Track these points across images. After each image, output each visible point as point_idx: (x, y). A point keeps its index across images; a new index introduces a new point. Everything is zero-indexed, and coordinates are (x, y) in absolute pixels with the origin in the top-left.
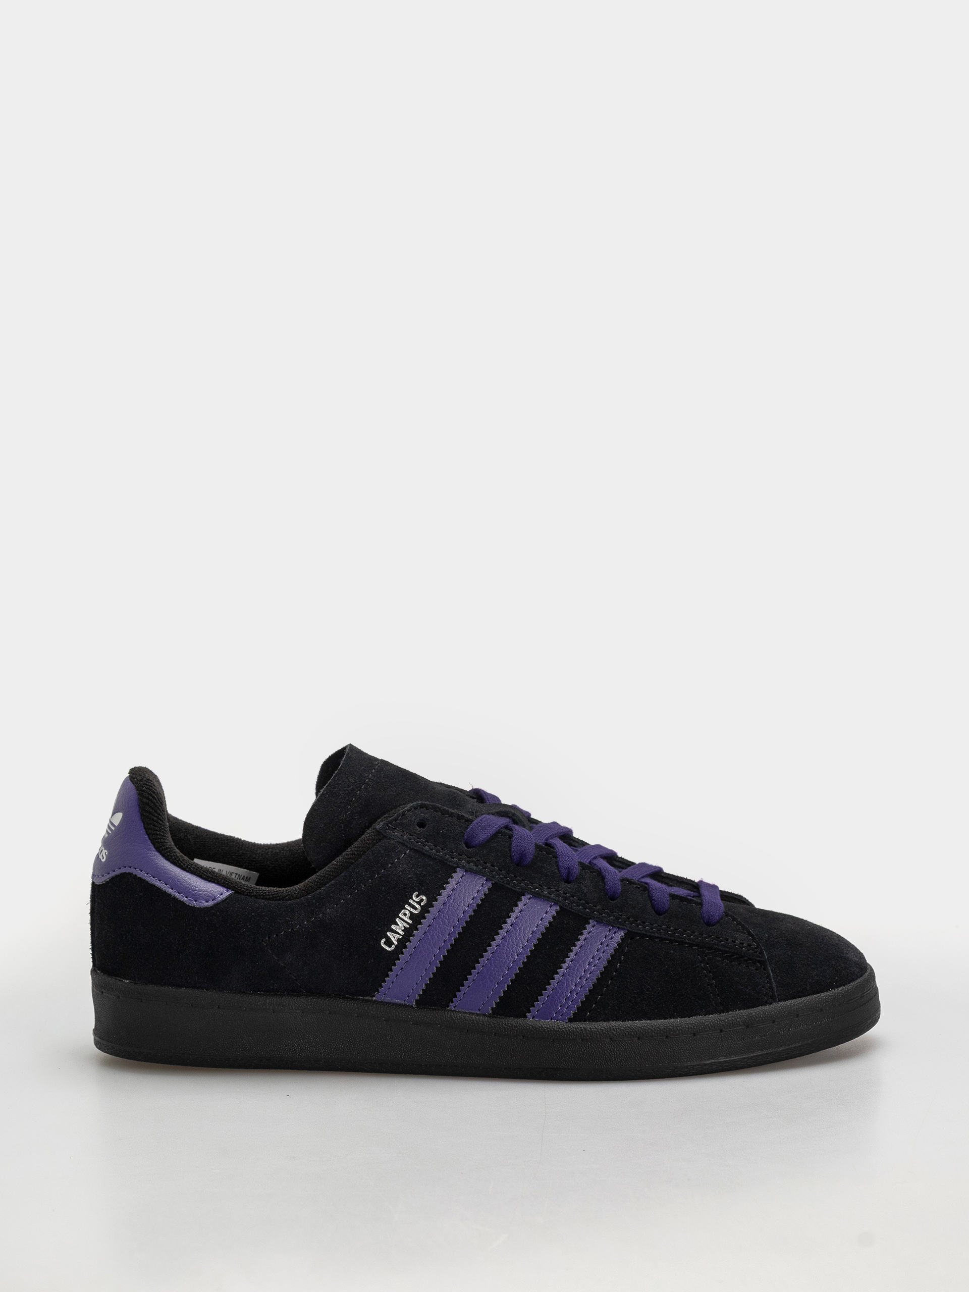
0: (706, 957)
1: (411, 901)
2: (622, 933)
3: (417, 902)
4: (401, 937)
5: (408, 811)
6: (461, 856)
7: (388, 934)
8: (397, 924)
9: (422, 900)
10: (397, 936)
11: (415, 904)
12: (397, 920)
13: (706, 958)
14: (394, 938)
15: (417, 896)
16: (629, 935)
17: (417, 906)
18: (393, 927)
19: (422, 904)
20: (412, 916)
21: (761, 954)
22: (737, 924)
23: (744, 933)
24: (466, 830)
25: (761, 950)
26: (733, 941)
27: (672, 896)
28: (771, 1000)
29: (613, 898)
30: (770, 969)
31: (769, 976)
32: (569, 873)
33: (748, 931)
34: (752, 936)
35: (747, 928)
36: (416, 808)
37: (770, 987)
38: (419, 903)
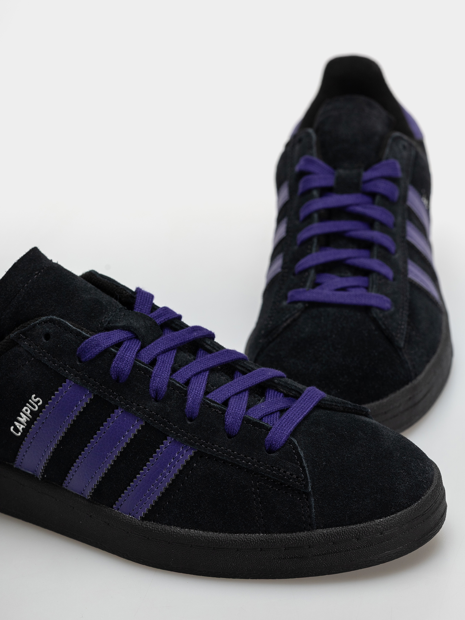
0: (258, 482)
1: (30, 400)
2: (192, 453)
3: (34, 402)
4: (24, 427)
5: (39, 324)
6: (72, 368)
7: (16, 423)
8: (21, 417)
9: (39, 401)
10: (22, 426)
11: (34, 404)
12: (21, 414)
13: (258, 484)
14: (21, 427)
15: (35, 398)
16: (198, 455)
17: (36, 406)
18: (19, 418)
19: (39, 404)
20: (32, 412)
21: (306, 486)
22: (295, 454)
23: (297, 464)
24: (78, 346)
25: (307, 482)
26: (284, 472)
27: (246, 421)
28: (310, 527)
29: (191, 420)
30: (313, 499)
31: (310, 507)
32: (157, 394)
33: (302, 463)
34: (303, 467)
35: (302, 460)
36: (46, 322)
37: (310, 517)
38: (37, 403)
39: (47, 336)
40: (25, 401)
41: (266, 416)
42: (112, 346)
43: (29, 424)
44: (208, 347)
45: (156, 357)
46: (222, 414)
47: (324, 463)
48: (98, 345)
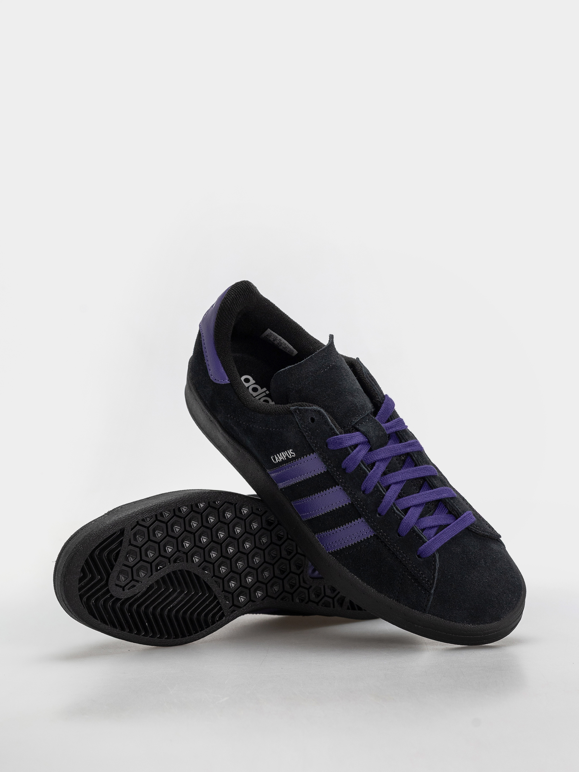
0: (404, 571)
1: (288, 451)
2: (373, 534)
4: (280, 461)
5: (310, 410)
6: (320, 448)
7: (275, 456)
8: (280, 456)
11: (290, 454)
12: (280, 454)
14: (277, 459)
15: (292, 452)
16: (375, 537)
18: (278, 455)
19: (293, 456)
20: (287, 457)
21: (431, 589)
22: (433, 565)
23: (431, 572)
24: (329, 437)
25: (432, 587)
26: (422, 574)
27: (413, 531)
28: (424, 611)
29: (379, 515)
30: (432, 597)
31: (428, 600)
32: (365, 490)
33: (435, 573)
34: (434, 577)
35: (435, 571)
36: (315, 411)
37: (426, 606)
38: (292, 455)
39: (313, 420)
40: (285, 449)
41: (428, 528)
42: (350, 447)
43: (283, 462)
44: (414, 459)
45: (376, 462)
46: (400, 519)
47: (449, 577)
48: (341, 443)
